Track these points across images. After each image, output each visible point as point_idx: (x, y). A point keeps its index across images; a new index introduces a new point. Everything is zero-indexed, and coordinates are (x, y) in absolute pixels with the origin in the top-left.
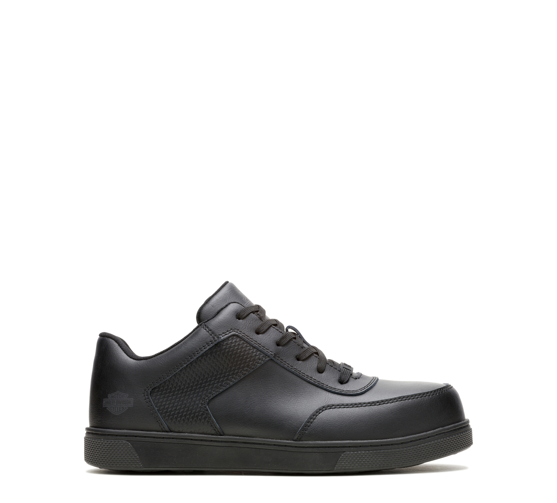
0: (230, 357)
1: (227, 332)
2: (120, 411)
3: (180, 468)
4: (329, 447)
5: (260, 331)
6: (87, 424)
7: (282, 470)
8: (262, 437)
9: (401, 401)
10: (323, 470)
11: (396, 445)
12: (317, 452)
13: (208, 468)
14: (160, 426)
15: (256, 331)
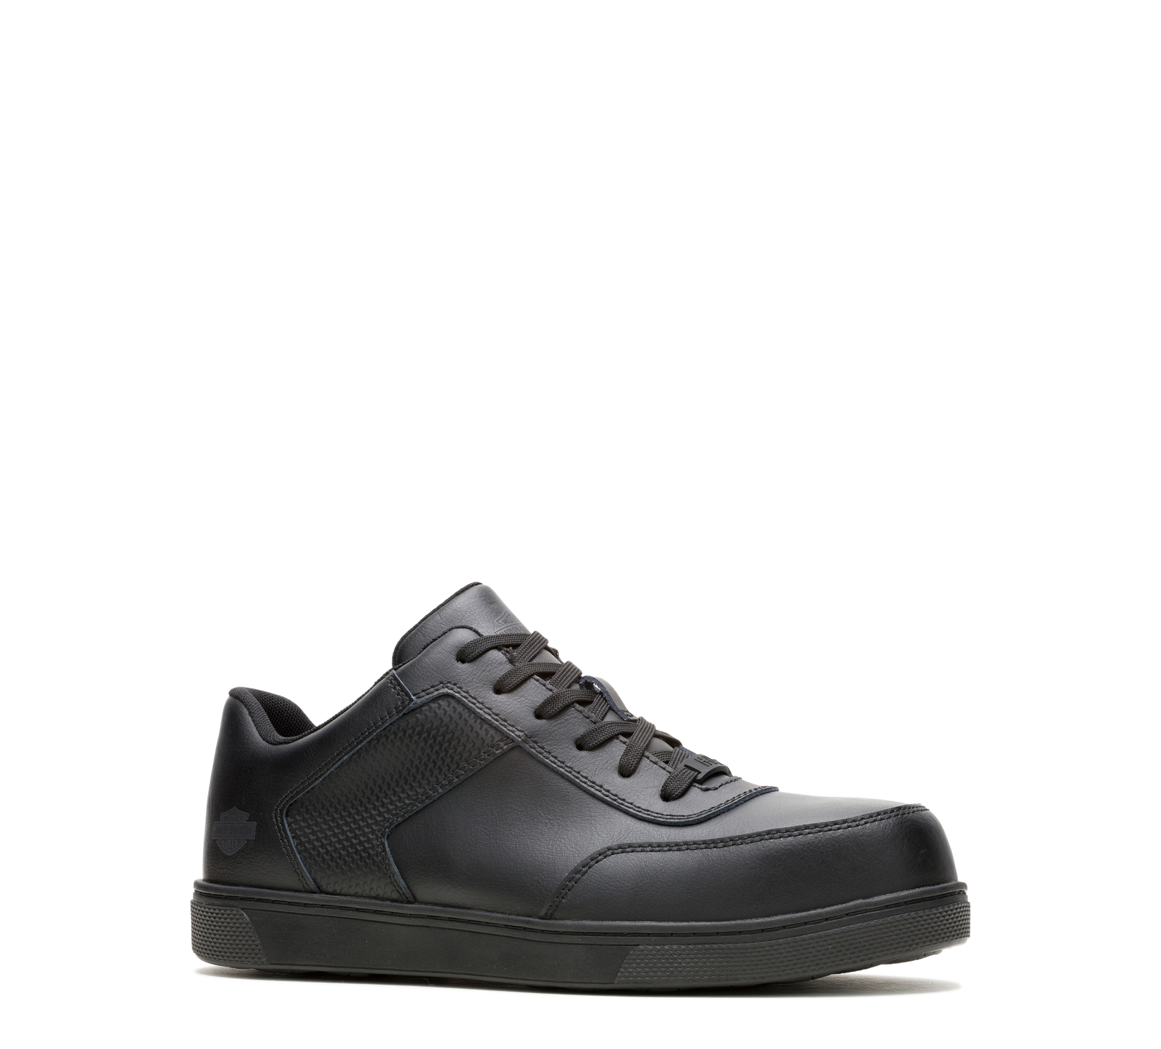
0: (432, 741)
1: (431, 689)
2: (234, 847)
3: (335, 967)
4: (606, 934)
5: (503, 688)
6: (199, 874)
7: (516, 979)
8: (485, 908)
9: (770, 839)
10: (594, 983)
11: (748, 933)
12: (580, 944)
13: (386, 969)
14: (299, 879)
15: (496, 687)
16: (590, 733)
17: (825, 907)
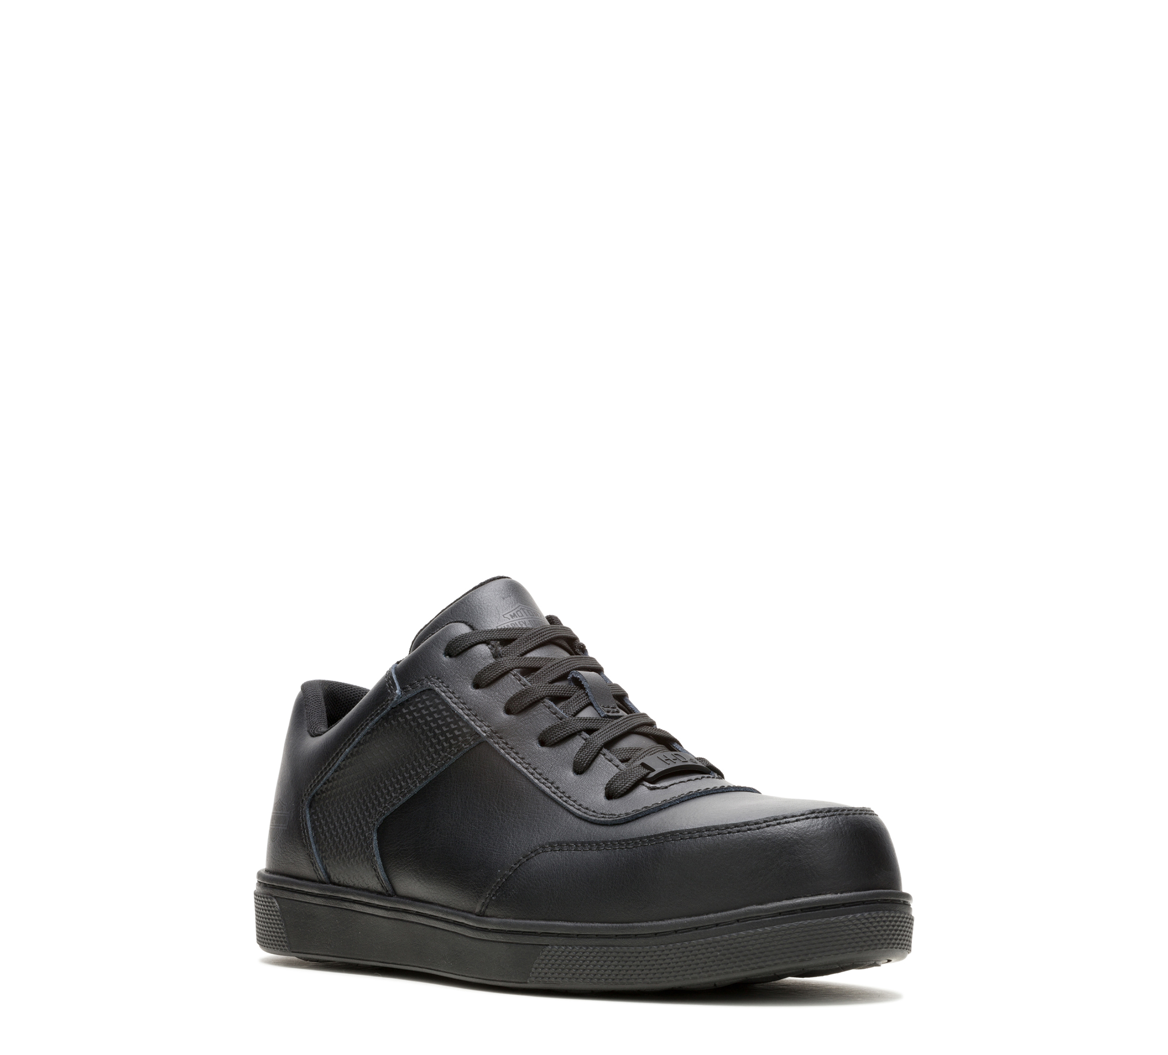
5: (481, 682)
8: (441, 903)
12: (502, 942)
14: (314, 869)
15: (475, 681)
16: (551, 729)
17: (718, 913)
